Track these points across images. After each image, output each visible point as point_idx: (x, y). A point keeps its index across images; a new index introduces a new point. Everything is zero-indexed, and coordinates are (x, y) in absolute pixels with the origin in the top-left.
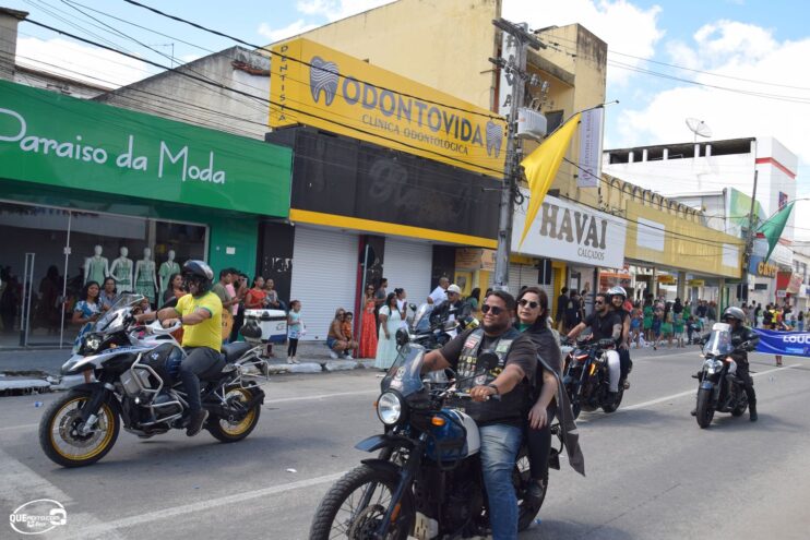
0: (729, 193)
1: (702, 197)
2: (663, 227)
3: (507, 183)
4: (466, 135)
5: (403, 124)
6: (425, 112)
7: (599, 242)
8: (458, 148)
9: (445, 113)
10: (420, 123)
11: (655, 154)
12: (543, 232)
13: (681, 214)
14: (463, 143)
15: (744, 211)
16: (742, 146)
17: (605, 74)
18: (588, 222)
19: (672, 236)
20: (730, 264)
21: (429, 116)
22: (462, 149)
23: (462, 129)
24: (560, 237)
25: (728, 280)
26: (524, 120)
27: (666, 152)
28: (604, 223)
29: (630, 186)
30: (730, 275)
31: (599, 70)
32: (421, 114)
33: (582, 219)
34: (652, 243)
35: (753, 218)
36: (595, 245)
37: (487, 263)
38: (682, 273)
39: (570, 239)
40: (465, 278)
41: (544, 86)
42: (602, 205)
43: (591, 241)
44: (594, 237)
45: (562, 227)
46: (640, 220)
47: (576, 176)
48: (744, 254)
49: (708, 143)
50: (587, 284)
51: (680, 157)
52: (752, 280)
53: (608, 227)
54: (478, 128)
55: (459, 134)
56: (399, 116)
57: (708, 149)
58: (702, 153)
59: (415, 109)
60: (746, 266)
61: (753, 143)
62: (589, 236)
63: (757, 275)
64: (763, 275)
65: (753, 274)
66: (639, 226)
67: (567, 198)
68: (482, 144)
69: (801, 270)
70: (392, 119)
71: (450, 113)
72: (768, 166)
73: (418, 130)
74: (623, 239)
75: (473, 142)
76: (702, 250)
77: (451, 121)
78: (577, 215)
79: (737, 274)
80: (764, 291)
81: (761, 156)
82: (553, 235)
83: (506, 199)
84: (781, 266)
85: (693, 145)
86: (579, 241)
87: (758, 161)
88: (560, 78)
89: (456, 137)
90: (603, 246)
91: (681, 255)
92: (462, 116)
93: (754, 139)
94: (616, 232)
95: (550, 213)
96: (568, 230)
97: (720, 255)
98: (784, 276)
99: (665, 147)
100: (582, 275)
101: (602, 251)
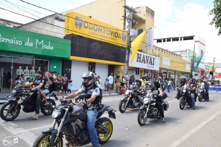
0: (188, 51)
1: (181, 51)
2: (170, 59)
3: (127, 48)
4: (116, 36)
5: (100, 33)
6: (106, 30)
7: (153, 63)
8: (114, 39)
9: (111, 30)
10: (104, 33)
11: (169, 40)
12: (137, 61)
13: (175, 56)
14: (116, 38)
15: (192, 55)
16: (191, 38)
17: (154, 19)
18: (150, 58)
19: (172, 61)
20: (188, 69)
21: (107, 31)
22: (115, 40)
23: (116, 34)
24: (142, 62)
25: (188, 73)
26: (131, 32)
27: (171, 39)
28: (154, 58)
29: (161, 49)
30: (188, 72)
31: (152, 18)
32: (104, 31)
33: (148, 58)
34: (167, 64)
35: (194, 57)
36: (151, 64)
37: (122, 69)
38: (175, 71)
39: (145, 63)
40: (117, 73)
41: (137, 23)
42: (153, 54)
43: (150, 63)
44: (151, 62)
45: (143, 59)
46: (163, 58)
47: (146, 46)
48: (192, 66)
50: (150, 75)
51: (175, 41)
52: (194, 73)
53: (155, 60)
54: (120, 34)
55: (115, 36)
56: (99, 32)
57: (183, 38)
58: (181, 40)
59: (103, 29)
60: (192, 69)
61: (194, 37)
62: (150, 62)
63: (195, 72)
64: (197, 72)
66: (163, 59)
67: (144, 52)
68: (121, 38)
69: (207, 70)
70: (97, 32)
71: (112, 30)
72: (198, 43)
73: (104, 35)
74: (159, 63)
75: (118, 38)
76: (180, 65)
77: (113, 32)
78: (146, 56)
79: (190, 72)
80: (197, 76)
81: (196, 41)
82: (140, 62)
83: (127, 53)
84: (202, 69)
85: (179, 38)
86: (147, 63)
88: (142, 21)
89: (114, 36)
90: (154, 65)
91: (175, 66)
92: (115, 31)
93: (194, 36)
94: (157, 61)
95: (139, 56)
96: (144, 60)
97: (185, 66)
98: (203, 72)
99: (171, 38)
100: (148, 72)
101: (153, 66)
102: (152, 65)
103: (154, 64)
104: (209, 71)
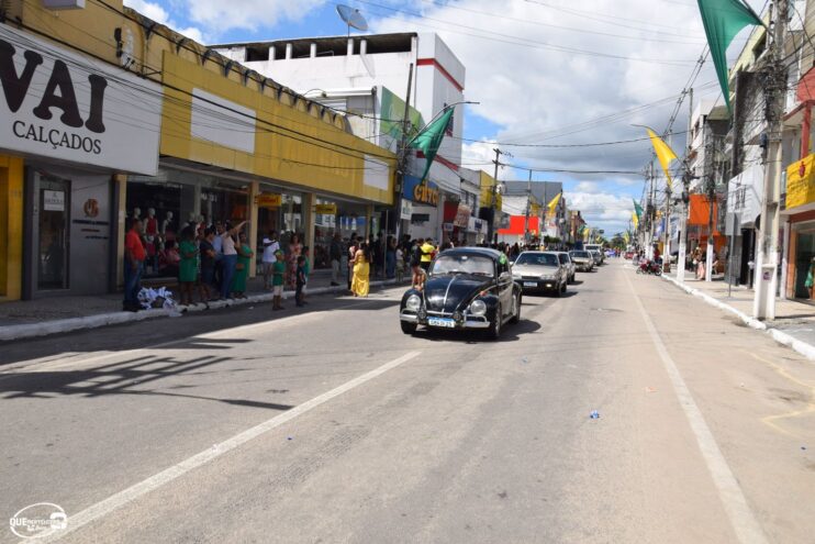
0: (379, 95)
1: (347, 97)
2: (253, 113)
7: (85, 115)
11: (301, 51)
15: (397, 116)
16: (401, 43)
20: (376, 182)
27: (313, 48)
30: (376, 199)
35: (408, 125)
48: (396, 173)
49: (363, 38)
51: (330, 55)
52: (407, 210)
57: (363, 45)
58: (356, 51)
60: (398, 188)
61: (413, 40)
63: (414, 202)
64: (420, 202)
65: (408, 199)
69: (471, 202)
72: (431, 68)
76: (324, 157)
79: (387, 200)
80: (425, 222)
81: (421, 57)
84: (449, 195)
85: (346, 39)
87: (420, 62)
93: (415, 35)
97: (360, 169)
98: (451, 206)
99: (313, 41)
100: (74, 185)
101: (94, 136)
102: (83, 132)
103: (105, 121)
104: (479, 205)
